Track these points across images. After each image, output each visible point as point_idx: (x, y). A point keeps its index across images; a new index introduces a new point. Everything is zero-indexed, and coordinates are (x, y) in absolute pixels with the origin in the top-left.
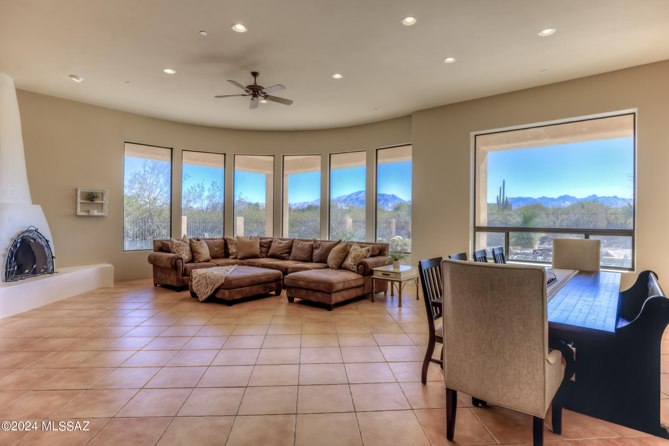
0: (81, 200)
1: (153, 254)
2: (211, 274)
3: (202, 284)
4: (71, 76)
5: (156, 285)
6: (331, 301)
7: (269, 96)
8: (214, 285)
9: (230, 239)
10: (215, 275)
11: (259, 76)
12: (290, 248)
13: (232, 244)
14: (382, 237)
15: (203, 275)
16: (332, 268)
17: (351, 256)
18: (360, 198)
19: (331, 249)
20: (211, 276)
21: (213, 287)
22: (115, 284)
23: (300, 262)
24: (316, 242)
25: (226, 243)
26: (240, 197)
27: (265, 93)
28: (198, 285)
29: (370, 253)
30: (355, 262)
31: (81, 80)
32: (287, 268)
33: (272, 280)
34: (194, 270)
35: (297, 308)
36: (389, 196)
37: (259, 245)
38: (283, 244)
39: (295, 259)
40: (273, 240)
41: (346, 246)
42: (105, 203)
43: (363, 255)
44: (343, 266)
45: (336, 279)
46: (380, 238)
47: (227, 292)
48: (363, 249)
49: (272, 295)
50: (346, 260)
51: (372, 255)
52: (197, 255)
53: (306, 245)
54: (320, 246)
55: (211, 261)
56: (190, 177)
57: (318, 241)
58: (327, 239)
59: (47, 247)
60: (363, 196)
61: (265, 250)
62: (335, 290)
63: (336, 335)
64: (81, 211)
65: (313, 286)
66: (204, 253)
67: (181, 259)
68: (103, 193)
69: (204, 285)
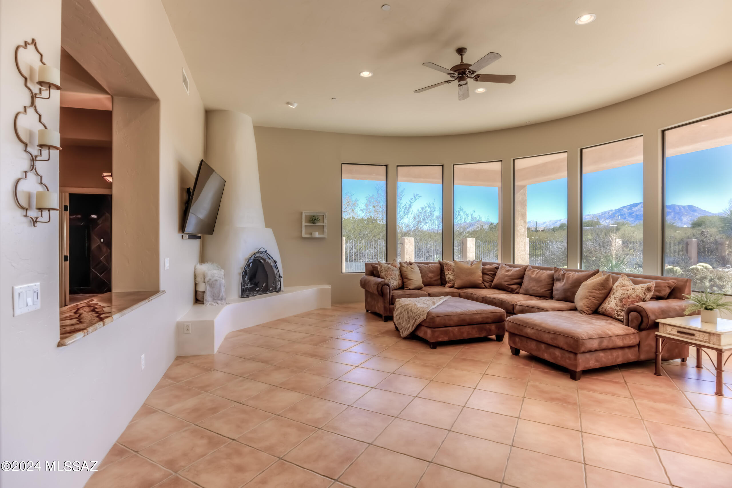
0: (305, 222)
1: (364, 277)
2: (414, 306)
3: (403, 317)
4: (288, 103)
5: (367, 311)
6: (576, 366)
7: (480, 76)
8: (415, 320)
9: (447, 264)
10: (418, 308)
11: (466, 53)
12: (522, 277)
13: (448, 270)
14: (672, 263)
15: (406, 306)
16: (582, 312)
17: (616, 296)
18: (636, 211)
19: (582, 283)
20: (413, 309)
21: (414, 323)
22: (332, 306)
23: (534, 298)
24: (558, 272)
25: (442, 268)
26: (473, 216)
27: (474, 72)
28: (399, 318)
29: (652, 293)
30: (623, 306)
31: (296, 105)
32: (514, 304)
33: (490, 320)
34: (398, 299)
35: (522, 366)
36: (684, 207)
37: (480, 272)
38: (512, 272)
39: (529, 294)
40: (500, 266)
41: (607, 280)
42: (325, 226)
43: (637, 296)
44: (600, 309)
45: (587, 332)
46: (669, 265)
47: (429, 331)
48: (639, 286)
49: (491, 340)
50: (607, 301)
51: (655, 297)
52: (407, 281)
53: (544, 275)
54: (564, 277)
55: (424, 288)
56: (420, 197)
57: (561, 269)
58: (578, 268)
59: (275, 267)
60: (640, 210)
61: (488, 279)
62: (583, 349)
63: (580, 433)
64: (306, 234)
65: (547, 338)
66: (415, 280)
67: (388, 285)
68: (323, 216)
69: (405, 318)
